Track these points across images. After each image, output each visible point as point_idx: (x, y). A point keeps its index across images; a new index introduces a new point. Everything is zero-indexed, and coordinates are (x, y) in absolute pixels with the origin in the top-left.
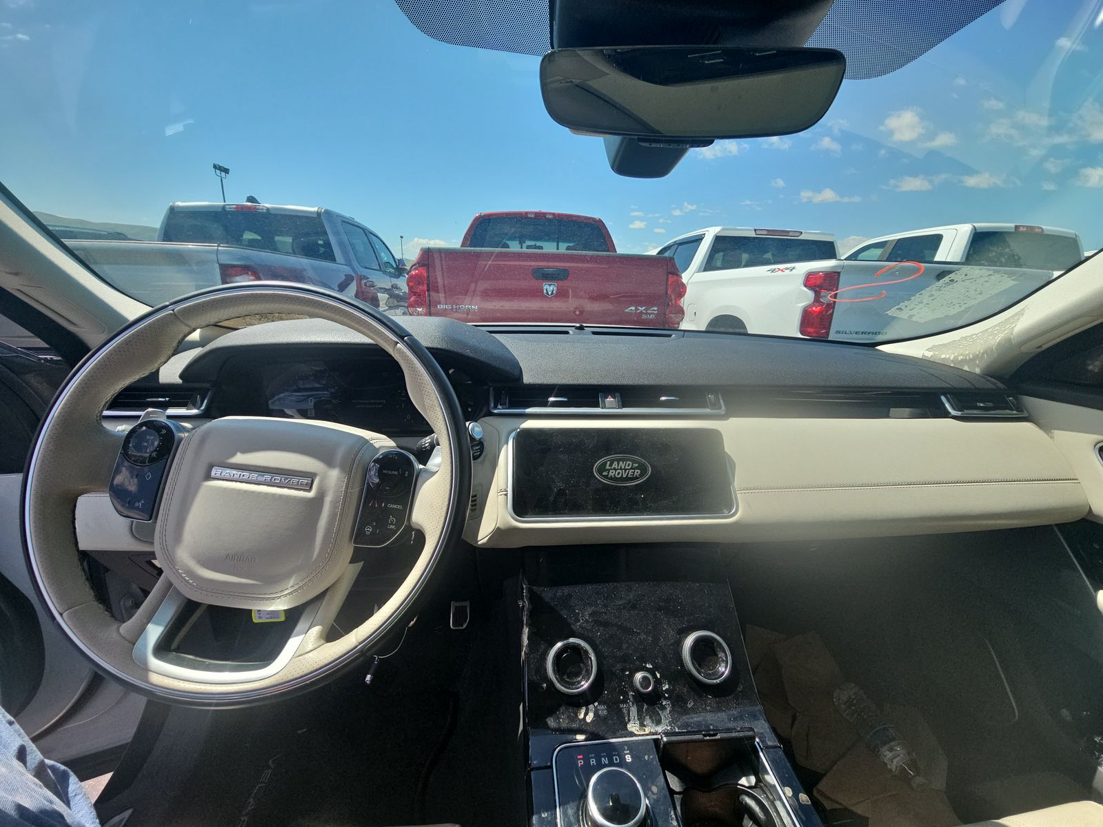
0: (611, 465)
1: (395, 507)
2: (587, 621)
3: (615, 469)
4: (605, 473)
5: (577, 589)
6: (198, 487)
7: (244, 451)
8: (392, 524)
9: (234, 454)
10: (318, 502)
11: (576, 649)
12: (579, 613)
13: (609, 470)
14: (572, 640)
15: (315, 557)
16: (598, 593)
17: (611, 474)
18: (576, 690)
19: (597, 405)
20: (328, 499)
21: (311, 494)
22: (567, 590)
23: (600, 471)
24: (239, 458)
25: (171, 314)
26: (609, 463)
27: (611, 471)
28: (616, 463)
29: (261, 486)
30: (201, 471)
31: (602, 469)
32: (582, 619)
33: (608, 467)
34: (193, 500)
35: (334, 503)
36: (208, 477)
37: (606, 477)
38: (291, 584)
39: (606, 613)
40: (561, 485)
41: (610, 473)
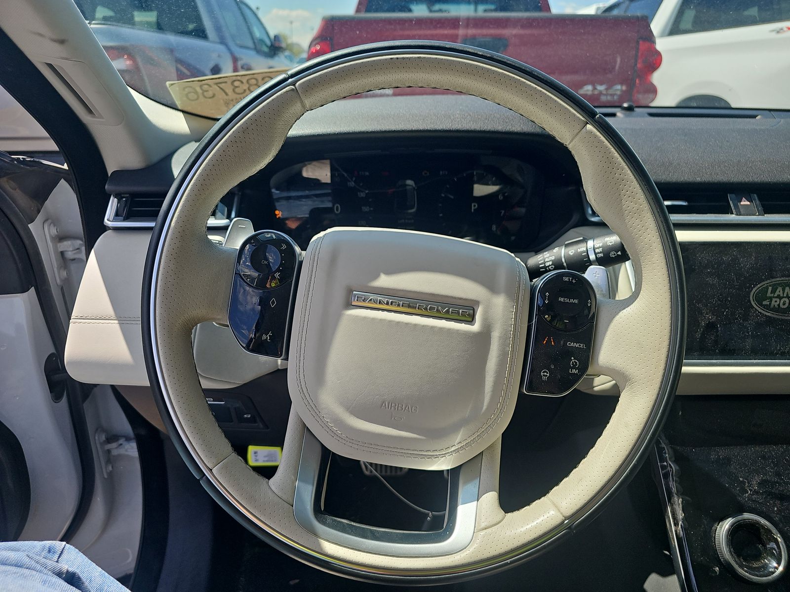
0: (773, 292)
1: (577, 345)
2: (756, 492)
3: (779, 297)
4: (765, 303)
5: (735, 452)
6: (339, 316)
7: (389, 272)
8: (574, 367)
9: (377, 276)
10: (484, 337)
11: (753, 528)
12: (743, 482)
13: (771, 299)
14: (747, 516)
15: (485, 408)
16: (764, 458)
17: (775, 303)
18: (764, 578)
19: (727, 210)
20: (496, 335)
21: (476, 327)
22: (723, 452)
23: (760, 299)
24: (384, 281)
25: (293, 90)
26: (770, 288)
27: (774, 300)
28: (780, 289)
29: (414, 317)
30: (339, 296)
31: (761, 298)
32: (751, 490)
33: (769, 294)
34: (333, 334)
35: (504, 339)
36: (349, 305)
37: (767, 307)
38: (458, 440)
39: (780, 484)
40: (710, 317)
41: (773, 303)
